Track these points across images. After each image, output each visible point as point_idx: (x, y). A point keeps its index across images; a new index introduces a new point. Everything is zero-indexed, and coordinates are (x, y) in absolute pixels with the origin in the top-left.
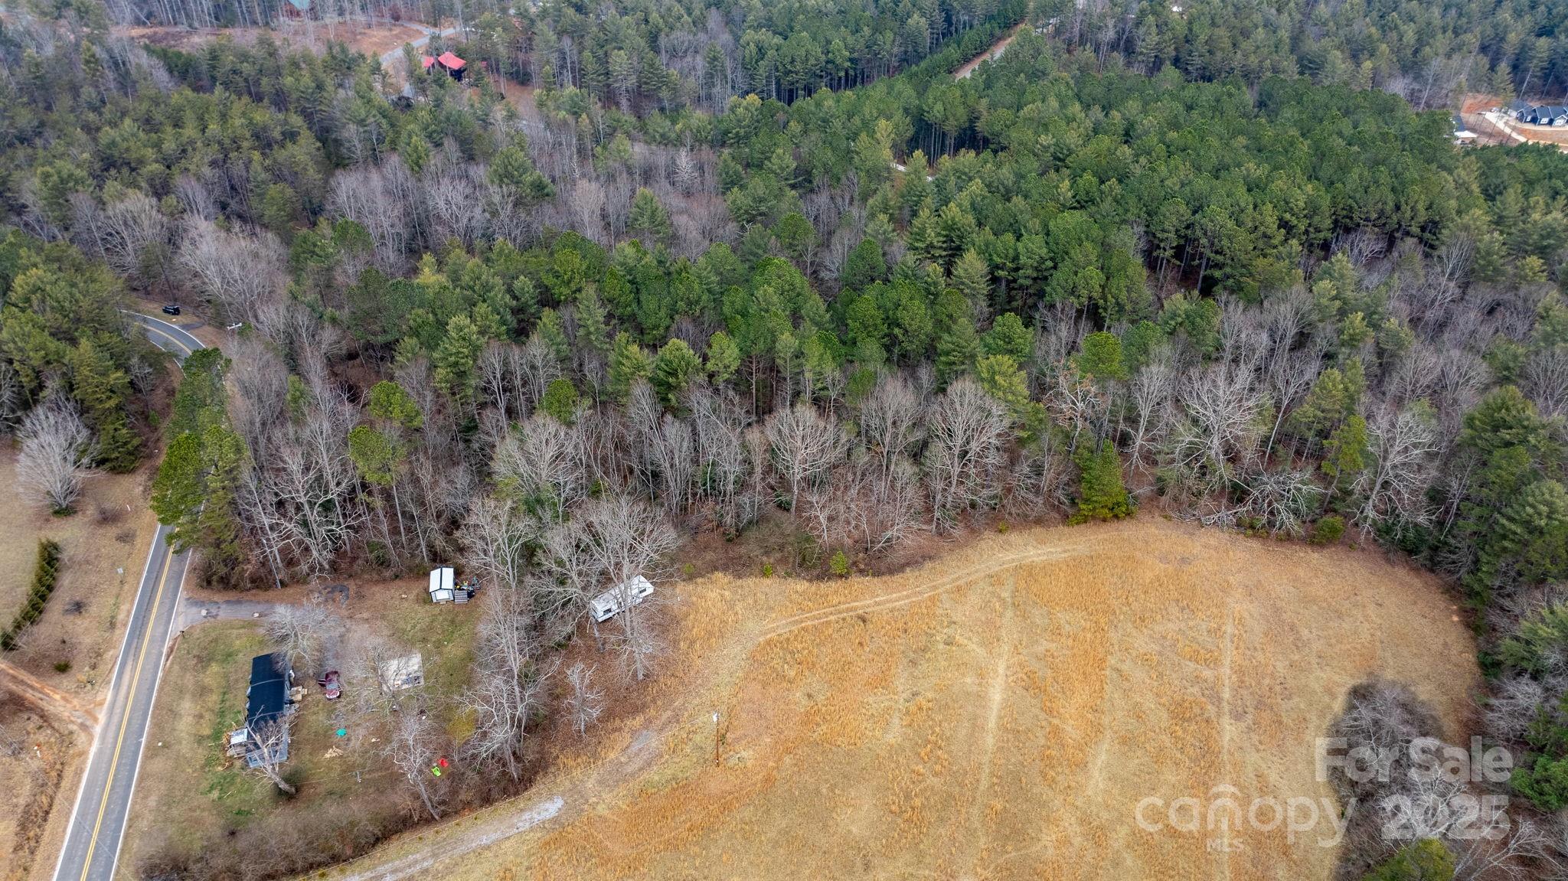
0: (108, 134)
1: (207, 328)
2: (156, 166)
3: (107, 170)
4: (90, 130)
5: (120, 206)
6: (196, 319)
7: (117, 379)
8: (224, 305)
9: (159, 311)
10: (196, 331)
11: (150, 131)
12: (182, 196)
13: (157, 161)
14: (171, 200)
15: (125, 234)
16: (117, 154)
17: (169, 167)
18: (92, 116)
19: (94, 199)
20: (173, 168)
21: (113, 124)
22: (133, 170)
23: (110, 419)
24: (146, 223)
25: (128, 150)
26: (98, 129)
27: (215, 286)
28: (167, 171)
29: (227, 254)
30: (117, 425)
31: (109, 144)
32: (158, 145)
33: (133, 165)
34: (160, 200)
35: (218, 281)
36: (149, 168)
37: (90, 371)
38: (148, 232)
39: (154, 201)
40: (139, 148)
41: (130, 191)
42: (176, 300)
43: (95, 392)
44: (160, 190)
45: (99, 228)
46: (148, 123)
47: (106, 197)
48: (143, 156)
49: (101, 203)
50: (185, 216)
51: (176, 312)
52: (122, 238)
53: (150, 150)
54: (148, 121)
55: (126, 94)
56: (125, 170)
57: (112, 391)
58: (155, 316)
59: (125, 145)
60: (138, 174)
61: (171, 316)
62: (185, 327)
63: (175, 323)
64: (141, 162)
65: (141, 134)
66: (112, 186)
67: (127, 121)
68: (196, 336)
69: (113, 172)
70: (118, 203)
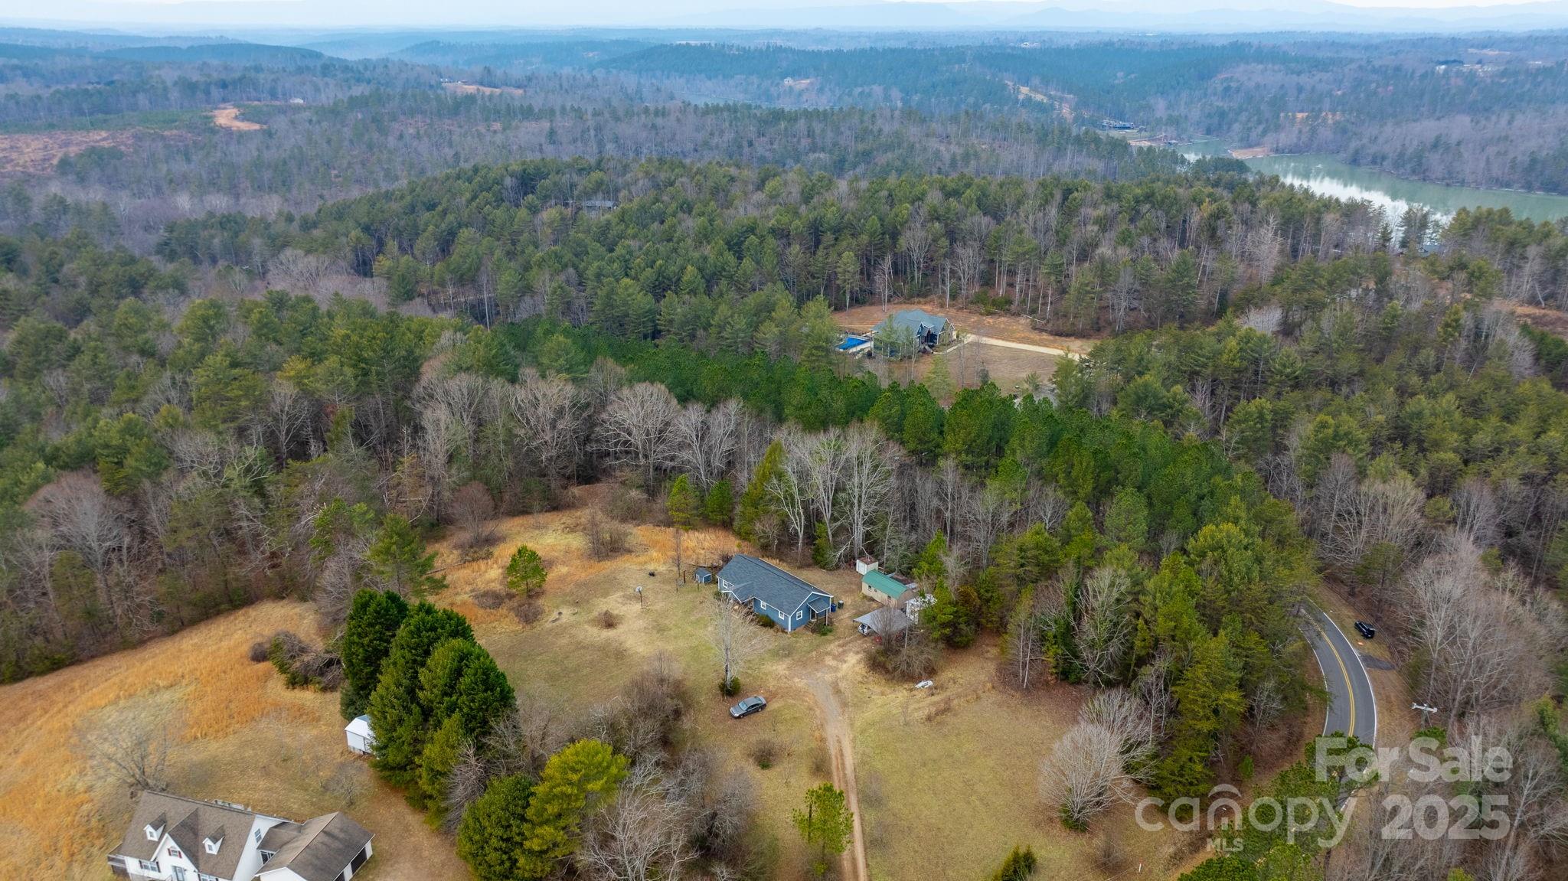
0: (1421, 402)
1: (1392, 676)
2: (1451, 455)
3: (1391, 439)
4: (1404, 392)
5: (1379, 487)
6: (1387, 655)
7: (1229, 700)
8: (1429, 665)
9: (1351, 623)
10: (1378, 672)
11: (1470, 415)
12: (1462, 502)
13: (1455, 451)
14: (1444, 503)
15: (1365, 520)
16: (1415, 427)
17: (1466, 462)
18: (1415, 380)
19: (1358, 466)
20: (1471, 465)
21: (1432, 394)
22: (1423, 450)
23: (1192, 742)
24: (1396, 518)
25: (1431, 426)
26: (1413, 395)
27: (1435, 633)
28: (1461, 466)
29: (1477, 603)
30: (1195, 755)
31: (1414, 413)
32: (1468, 434)
33: (1426, 445)
34: (1430, 496)
35: (1440, 633)
36: (1442, 455)
37: (1206, 675)
38: (1394, 529)
39: (1422, 496)
40: (1443, 429)
41: (1403, 473)
42: (1378, 619)
43: (1195, 702)
44: (1439, 486)
45: (1342, 501)
46: (1474, 407)
47: (1371, 471)
48: (1443, 440)
49: (1361, 474)
50: (1451, 528)
51: (1369, 635)
52: (1360, 522)
53: (1456, 435)
54: (1474, 403)
55: (1469, 369)
56: (1413, 448)
57: (1216, 712)
58: (1343, 627)
59: (1432, 420)
60: (1425, 456)
61: (1359, 637)
62: (1367, 659)
63: (1359, 648)
64: (1437, 445)
65: (1457, 415)
66: (1386, 460)
67: (1450, 396)
68: (1373, 680)
69: (1398, 445)
70: (1378, 482)
